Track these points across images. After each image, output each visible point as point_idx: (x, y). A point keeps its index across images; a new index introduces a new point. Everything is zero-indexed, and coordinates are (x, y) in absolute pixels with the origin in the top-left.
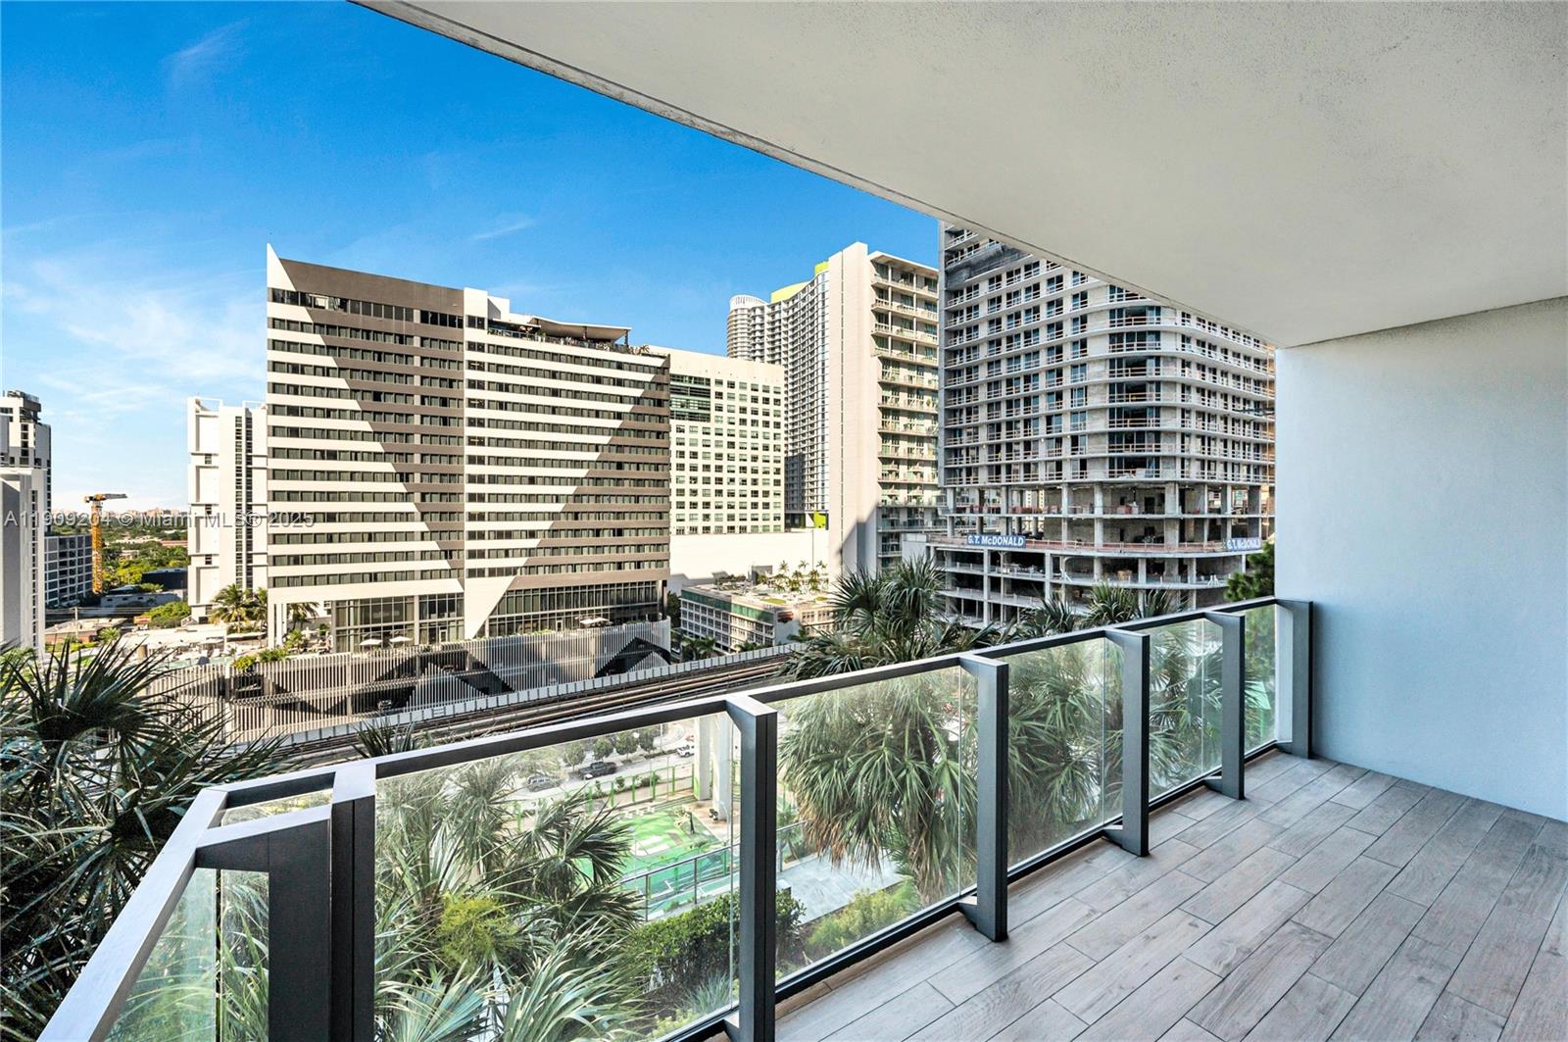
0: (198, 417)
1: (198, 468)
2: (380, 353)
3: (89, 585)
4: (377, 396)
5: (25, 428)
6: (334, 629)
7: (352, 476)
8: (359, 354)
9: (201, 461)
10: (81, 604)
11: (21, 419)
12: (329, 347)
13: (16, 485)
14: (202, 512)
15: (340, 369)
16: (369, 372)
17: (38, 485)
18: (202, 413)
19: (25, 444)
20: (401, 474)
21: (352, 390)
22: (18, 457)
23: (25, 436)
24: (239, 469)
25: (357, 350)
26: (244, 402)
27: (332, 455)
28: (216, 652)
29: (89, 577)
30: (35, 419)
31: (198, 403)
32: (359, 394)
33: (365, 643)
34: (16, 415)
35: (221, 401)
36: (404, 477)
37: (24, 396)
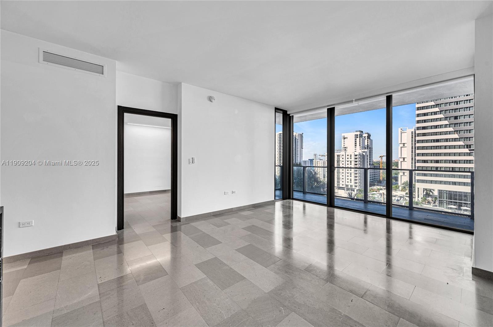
0: (401, 133)
1: (401, 147)
2: (457, 102)
3: (380, 178)
4: (456, 118)
5: (368, 141)
6: (438, 199)
7: (445, 147)
8: (448, 104)
9: (402, 145)
10: (378, 182)
11: (367, 139)
12: (436, 105)
13: (364, 154)
14: (402, 160)
15: (441, 111)
16: (453, 110)
17: (368, 154)
18: (402, 132)
19: (368, 144)
20: (467, 145)
21: (445, 118)
22: (367, 147)
23: (368, 142)
24: (412, 147)
25: (447, 103)
26: (414, 127)
27: (438, 141)
28: (402, 199)
29: (380, 176)
30: (370, 138)
31: (401, 129)
32: (448, 119)
33: (450, 206)
34: (366, 138)
35: (407, 128)
36: (468, 146)
37: (368, 133)
